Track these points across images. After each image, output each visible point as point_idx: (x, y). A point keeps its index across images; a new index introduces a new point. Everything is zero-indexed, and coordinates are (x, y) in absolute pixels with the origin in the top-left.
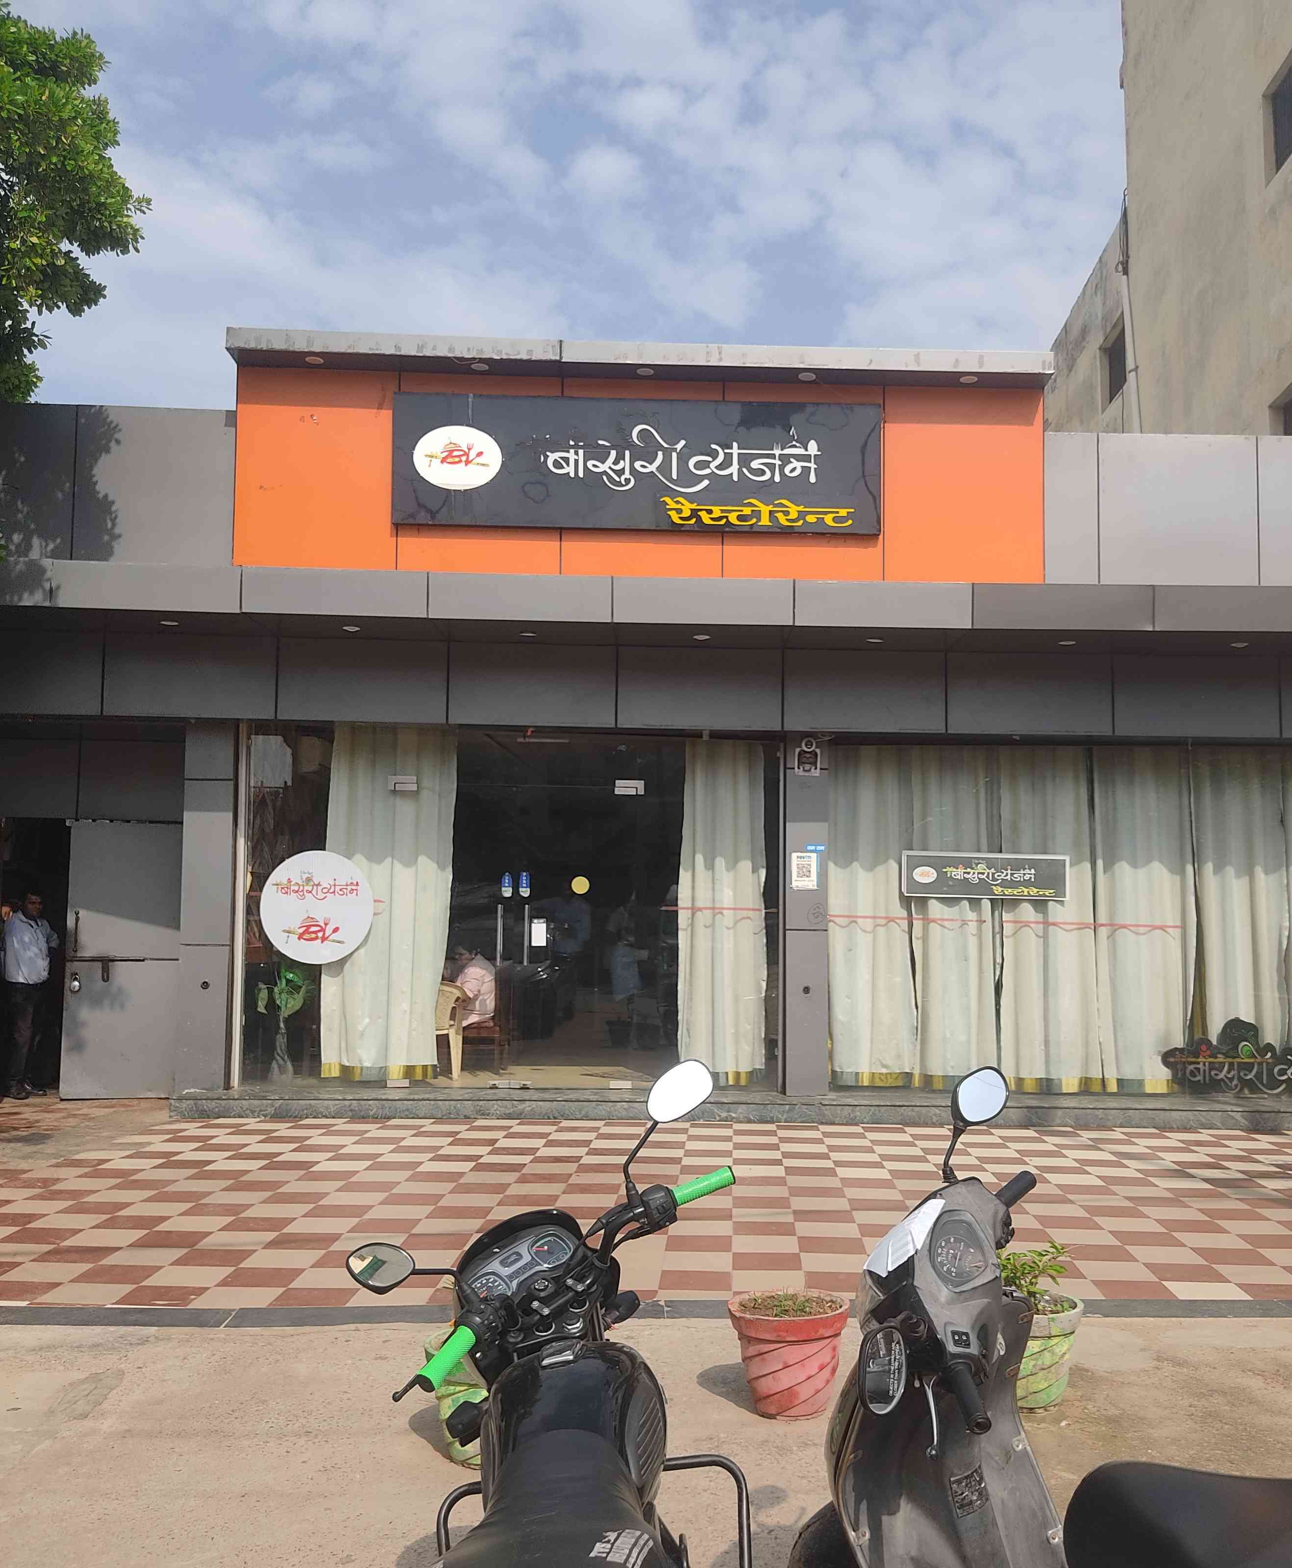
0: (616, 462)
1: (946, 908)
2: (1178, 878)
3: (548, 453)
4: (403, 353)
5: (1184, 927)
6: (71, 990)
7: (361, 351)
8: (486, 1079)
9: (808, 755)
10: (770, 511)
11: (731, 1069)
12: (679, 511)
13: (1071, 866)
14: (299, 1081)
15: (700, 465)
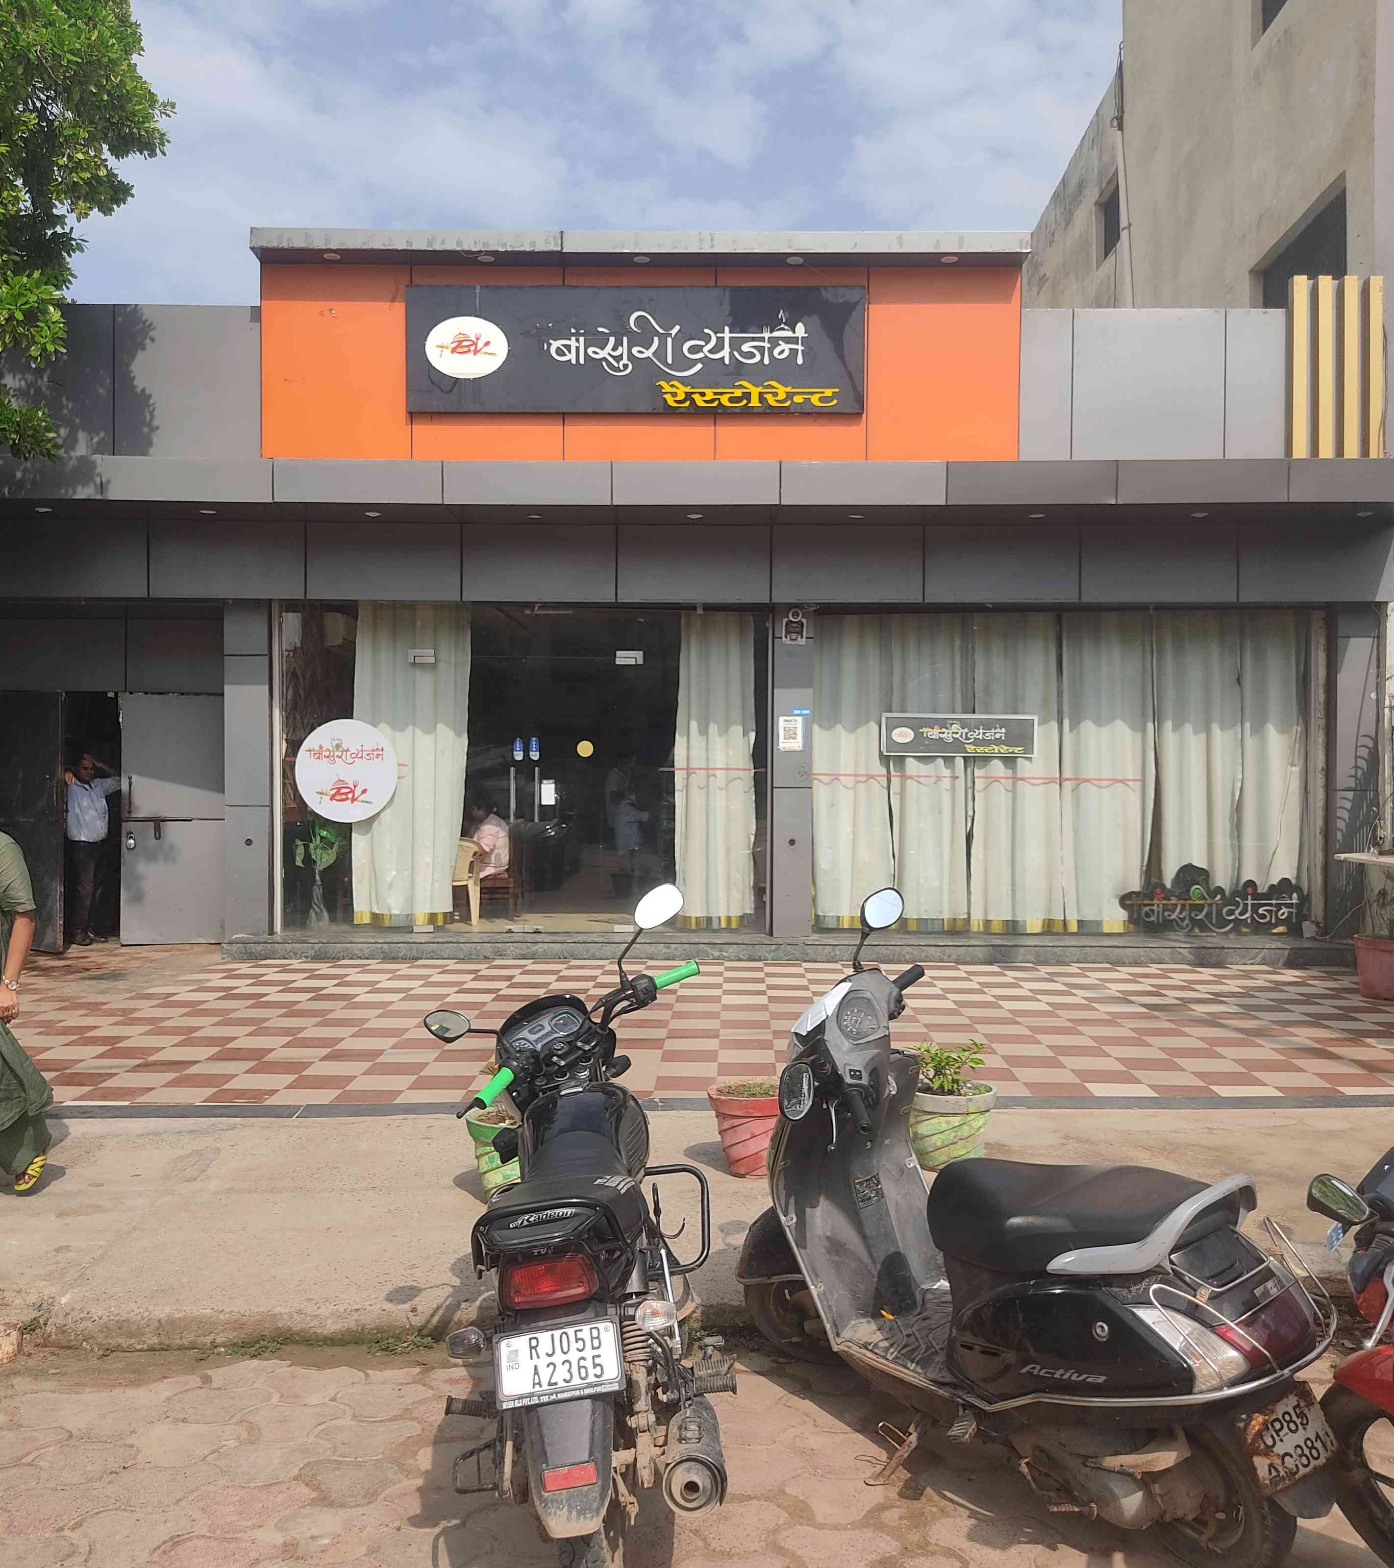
0: (614, 349)
1: (922, 765)
2: (1139, 736)
3: (551, 341)
4: (414, 248)
5: (1143, 781)
6: (128, 848)
7: (375, 247)
8: (502, 925)
9: (794, 625)
10: (760, 393)
11: (723, 914)
12: (674, 394)
13: (1039, 724)
14: (334, 928)
15: (694, 349)
